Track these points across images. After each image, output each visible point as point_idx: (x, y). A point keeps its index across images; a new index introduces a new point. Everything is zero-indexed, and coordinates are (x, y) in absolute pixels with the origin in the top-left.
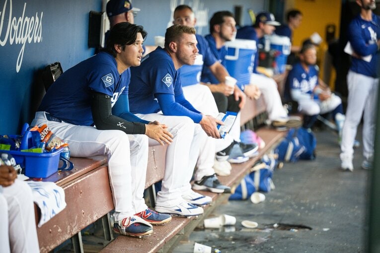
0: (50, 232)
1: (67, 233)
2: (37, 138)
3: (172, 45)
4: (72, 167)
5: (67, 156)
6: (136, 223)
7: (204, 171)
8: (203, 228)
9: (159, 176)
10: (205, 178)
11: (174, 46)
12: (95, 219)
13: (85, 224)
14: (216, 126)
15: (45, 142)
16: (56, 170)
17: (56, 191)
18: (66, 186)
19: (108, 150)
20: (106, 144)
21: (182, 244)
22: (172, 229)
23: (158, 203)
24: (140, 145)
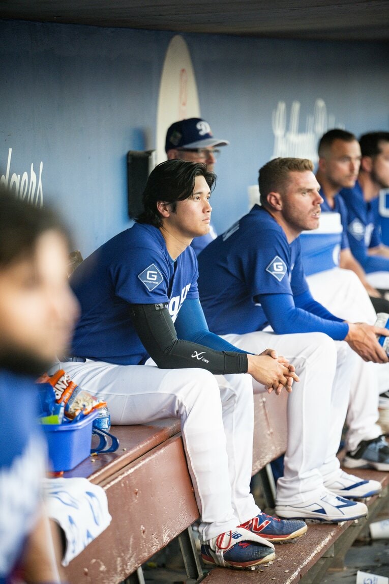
0: (86, 574)
1: (116, 573)
2: (50, 396)
3: (273, 198)
4: (115, 446)
5: (105, 425)
6: (242, 542)
7: (360, 431)
8: (368, 539)
9: (279, 448)
10: (364, 444)
11: (276, 199)
12: (166, 540)
13: (149, 552)
14: (376, 340)
15: (63, 404)
16: (87, 453)
17: (90, 494)
18: (109, 483)
19: (182, 405)
20: (177, 394)
21: (332, 574)
22: (311, 550)
23: (281, 499)
24: (237, 393)
